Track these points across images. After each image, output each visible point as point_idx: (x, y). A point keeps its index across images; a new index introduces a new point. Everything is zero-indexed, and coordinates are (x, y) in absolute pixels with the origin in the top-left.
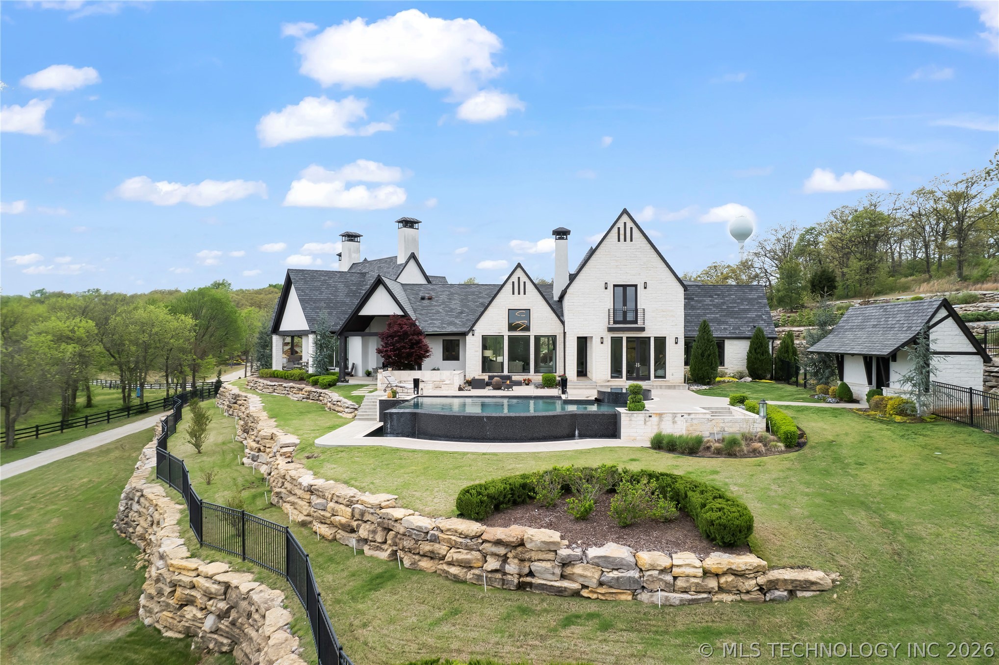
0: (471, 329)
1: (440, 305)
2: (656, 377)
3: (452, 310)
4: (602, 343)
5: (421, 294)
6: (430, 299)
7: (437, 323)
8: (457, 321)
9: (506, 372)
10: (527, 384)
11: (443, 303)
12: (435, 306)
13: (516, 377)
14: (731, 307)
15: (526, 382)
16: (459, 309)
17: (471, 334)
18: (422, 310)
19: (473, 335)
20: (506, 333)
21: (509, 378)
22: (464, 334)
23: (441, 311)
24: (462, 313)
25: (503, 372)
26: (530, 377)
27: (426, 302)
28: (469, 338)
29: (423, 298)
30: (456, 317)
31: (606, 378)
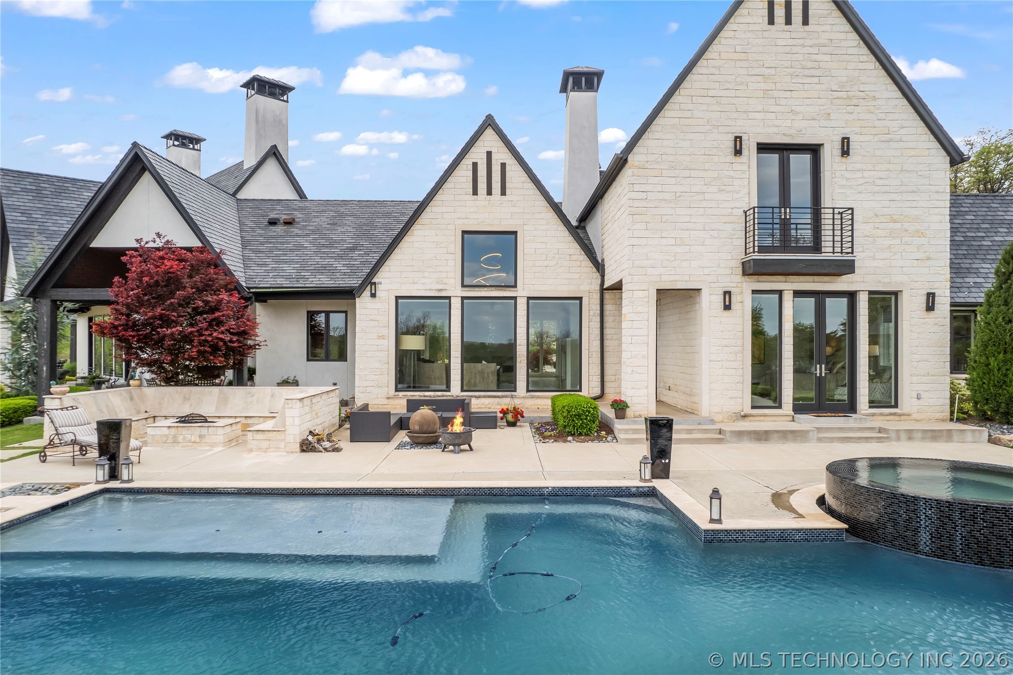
0: (368, 281)
1: (308, 235)
2: (873, 404)
3: (332, 244)
4: (727, 307)
5: (273, 215)
6: (288, 223)
7: (289, 269)
8: (339, 265)
9: (456, 390)
10: (512, 424)
11: (317, 230)
12: (298, 236)
13: (481, 404)
14: (974, 238)
15: (510, 417)
16: (349, 242)
17: (367, 293)
18: (262, 244)
19: (373, 295)
20: (456, 291)
21: (461, 405)
22: (349, 294)
23: (306, 244)
24: (353, 249)
25: (448, 389)
26: (517, 402)
27: (279, 229)
28: (363, 303)
29: (273, 223)
30: (340, 257)
31: (737, 409)
